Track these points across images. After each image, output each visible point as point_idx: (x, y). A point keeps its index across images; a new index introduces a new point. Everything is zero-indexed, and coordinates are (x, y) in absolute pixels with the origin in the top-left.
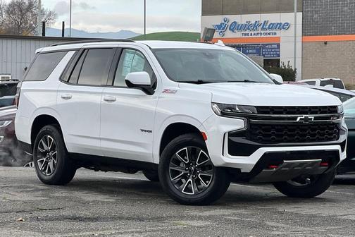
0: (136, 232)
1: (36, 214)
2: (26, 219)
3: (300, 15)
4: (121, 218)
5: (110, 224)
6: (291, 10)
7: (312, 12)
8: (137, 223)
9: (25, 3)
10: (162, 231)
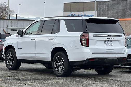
0: (40, 84)
1: (6, 78)
2: (3, 80)
3: (97, 12)
4: (35, 79)
5: (32, 81)
6: (94, 10)
7: (101, 11)
8: (41, 81)
9: (3, 8)
10: (49, 83)
